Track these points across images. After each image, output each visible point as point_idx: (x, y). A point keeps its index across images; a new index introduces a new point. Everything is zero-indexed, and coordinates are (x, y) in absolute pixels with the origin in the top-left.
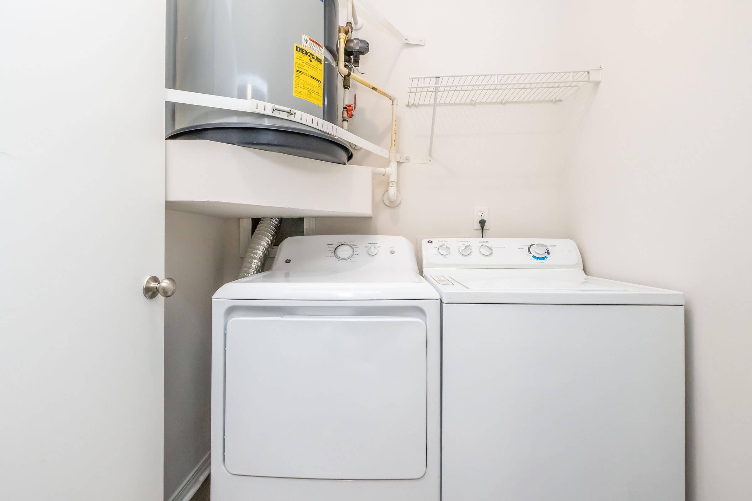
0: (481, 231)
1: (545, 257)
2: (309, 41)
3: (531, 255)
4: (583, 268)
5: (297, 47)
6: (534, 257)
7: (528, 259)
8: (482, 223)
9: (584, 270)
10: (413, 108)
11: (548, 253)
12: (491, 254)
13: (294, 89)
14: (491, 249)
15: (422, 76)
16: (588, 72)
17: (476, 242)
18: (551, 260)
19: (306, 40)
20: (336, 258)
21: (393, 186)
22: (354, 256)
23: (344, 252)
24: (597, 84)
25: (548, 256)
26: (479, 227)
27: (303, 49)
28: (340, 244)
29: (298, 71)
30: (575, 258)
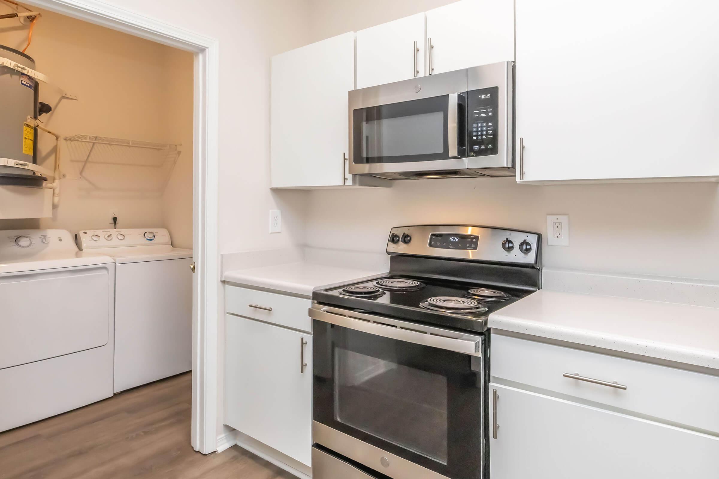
0: (114, 225)
1: (153, 239)
2: (30, 118)
3: (146, 238)
4: (171, 244)
5: (25, 124)
6: (147, 239)
7: (144, 240)
8: (115, 219)
9: (172, 245)
10: (69, 142)
11: (154, 237)
12: (124, 239)
13: (23, 149)
14: (124, 236)
15: (87, 135)
16: (176, 146)
17: (113, 232)
18: (156, 240)
19: (29, 119)
20: (18, 246)
21: (57, 196)
22: (32, 244)
23: (24, 242)
24: (179, 153)
25: (154, 238)
26: (112, 221)
27: (27, 124)
28: (19, 236)
29: (25, 138)
30: (167, 239)
